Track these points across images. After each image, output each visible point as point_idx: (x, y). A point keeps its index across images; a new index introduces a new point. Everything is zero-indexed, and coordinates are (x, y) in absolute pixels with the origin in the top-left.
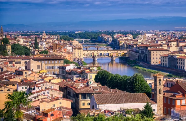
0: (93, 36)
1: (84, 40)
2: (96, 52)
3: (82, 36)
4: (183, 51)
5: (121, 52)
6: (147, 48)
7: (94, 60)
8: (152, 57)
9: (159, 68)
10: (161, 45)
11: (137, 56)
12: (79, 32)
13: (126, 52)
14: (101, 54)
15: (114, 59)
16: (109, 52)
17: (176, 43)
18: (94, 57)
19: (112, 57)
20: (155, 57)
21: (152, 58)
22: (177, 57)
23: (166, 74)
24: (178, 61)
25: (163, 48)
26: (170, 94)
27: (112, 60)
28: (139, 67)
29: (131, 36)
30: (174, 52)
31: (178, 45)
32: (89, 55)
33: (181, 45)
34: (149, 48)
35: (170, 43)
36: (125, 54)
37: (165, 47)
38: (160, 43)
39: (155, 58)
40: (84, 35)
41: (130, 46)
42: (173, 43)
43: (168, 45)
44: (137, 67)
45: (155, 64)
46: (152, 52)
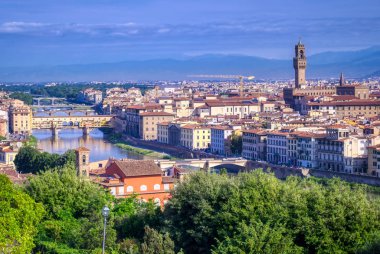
0: (71, 92)
1: (54, 99)
2: (56, 119)
3: (52, 92)
4: (199, 116)
5: (102, 120)
6: (137, 111)
7: (54, 134)
8: (145, 127)
9: (154, 146)
10: (162, 107)
11: (124, 126)
13: (108, 119)
14: (71, 124)
15: (88, 131)
16: (79, 120)
17: (187, 103)
18: (53, 129)
19: (84, 128)
20: (150, 126)
21: (144, 129)
22: (182, 125)
23: (163, 154)
24: (183, 133)
25: (166, 111)
27: (85, 134)
28: (123, 145)
29: (137, 92)
30: (183, 119)
31: (191, 106)
32: (44, 126)
33: (196, 105)
34: (141, 112)
35: (177, 103)
36: (107, 123)
37: (168, 110)
38: (161, 102)
39: (150, 129)
40: (56, 90)
42: (183, 103)
43: (174, 106)
44: (119, 144)
45: (150, 138)
46: (145, 118)
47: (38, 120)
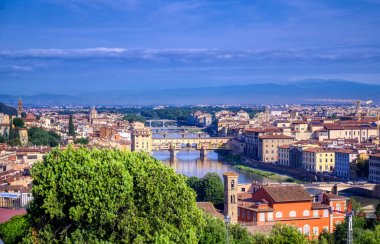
0: (181, 115)
1: (164, 121)
2: (175, 141)
3: (162, 114)
4: (317, 139)
5: (218, 142)
6: (257, 134)
7: (172, 155)
8: (265, 149)
9: (275, 168)
10: (281, 130)
11: (242, 148)
12: (162, 107)
13: (225, 141)
14: (188, 145)
15: (206, 152)
16: (197, 141)
17: (306, 126)
18: (171, 150)
19: (202, 150)
20: (270, 149)
21: (264, 151)
22: (304, 149)
24: (305, 156)
25: (285, 134)
26: (251, 204)
27: (202, 155)
28: (242, 167)
29: (246, 115)
30: (302, 142)
31: (309, 129)
32: (162, 147)
33: (315, 128)
34: (260, 135)
35: (296, 127)
36: (224, 144)
37: (287, 133)
38: (280, 125)
39: (270, 151)
40: (166, 113)
41: (233, 132)
42: (302, 126)
43: (293, 129)
44: (239, 166)
45: (270, 161)
46: (264, 141)
47: (157, 141)
